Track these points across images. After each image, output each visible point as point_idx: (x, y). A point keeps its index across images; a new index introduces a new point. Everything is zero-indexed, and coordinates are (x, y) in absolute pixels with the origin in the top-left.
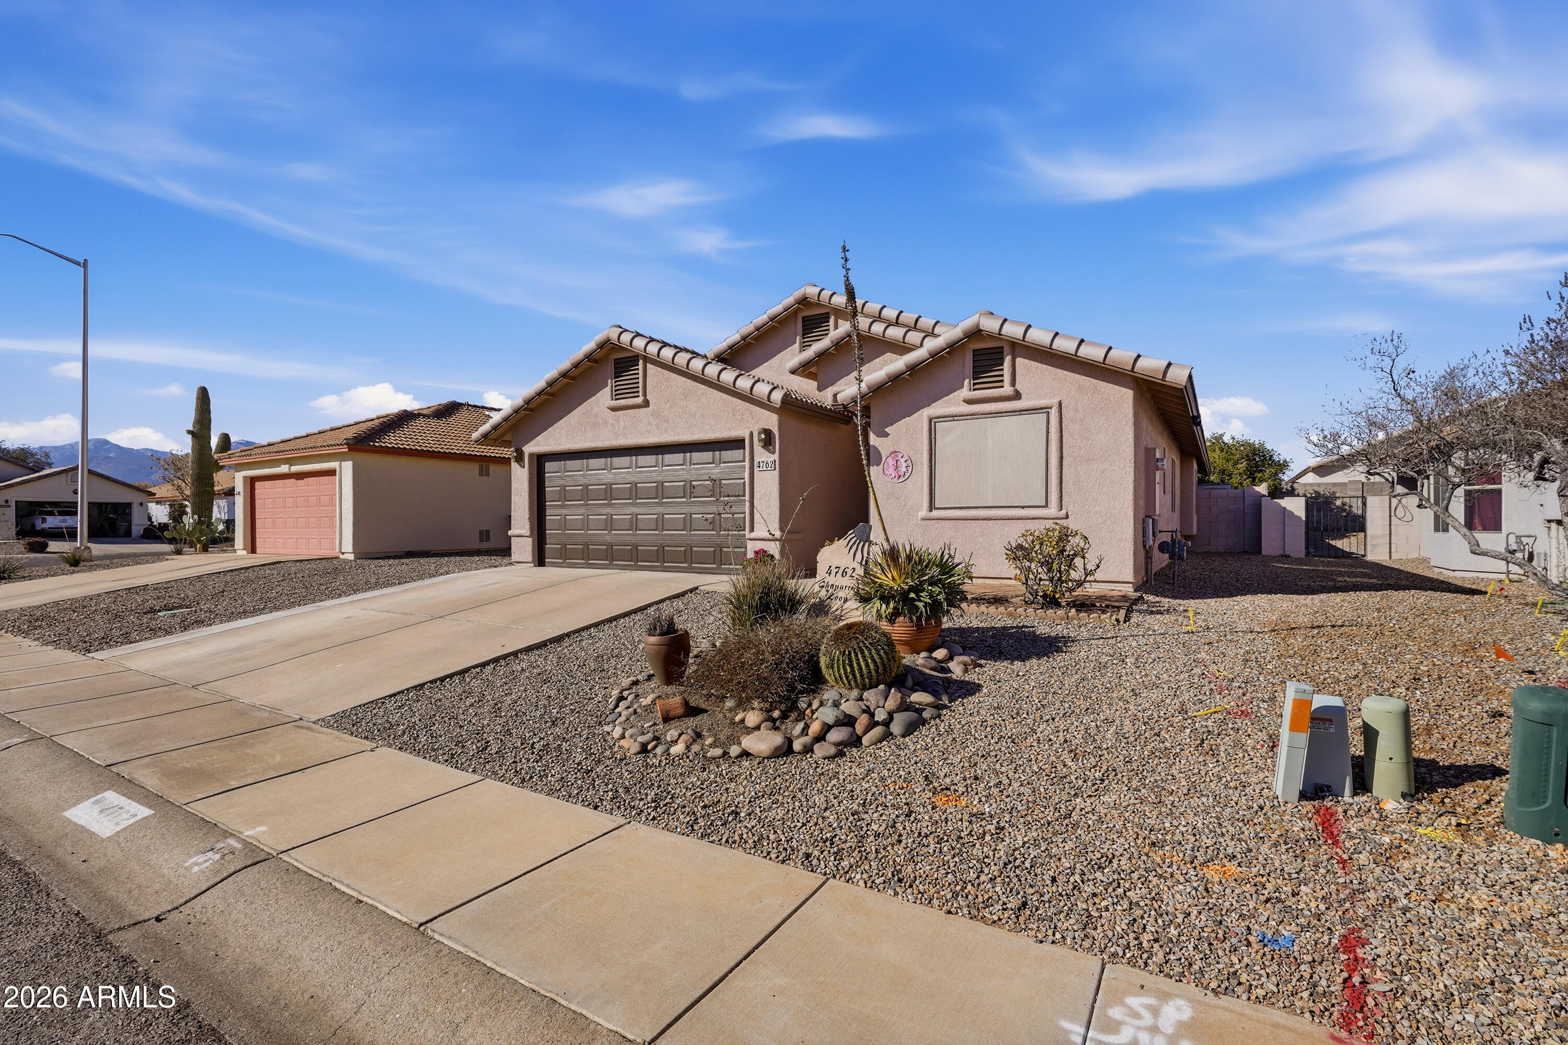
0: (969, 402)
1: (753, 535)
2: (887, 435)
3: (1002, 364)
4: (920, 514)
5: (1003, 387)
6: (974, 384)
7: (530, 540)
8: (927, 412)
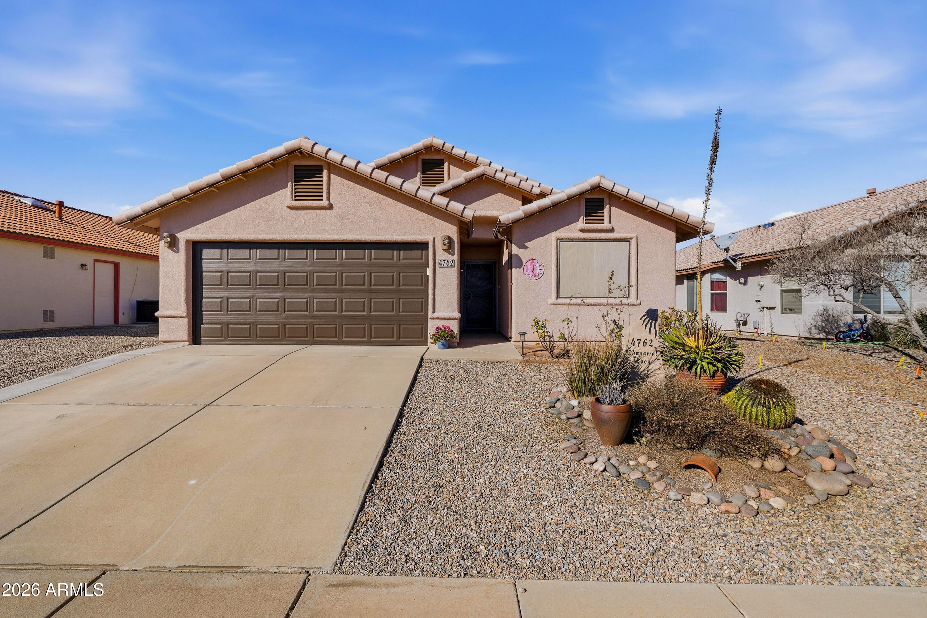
0: (582, 231)
1: (436, 315)
2: (526, 248)
3: (603, 209)
4: (549, 301)
5: (603, 223)
6: (586, 220)
7: (186, 320)
8: (554, 235)
